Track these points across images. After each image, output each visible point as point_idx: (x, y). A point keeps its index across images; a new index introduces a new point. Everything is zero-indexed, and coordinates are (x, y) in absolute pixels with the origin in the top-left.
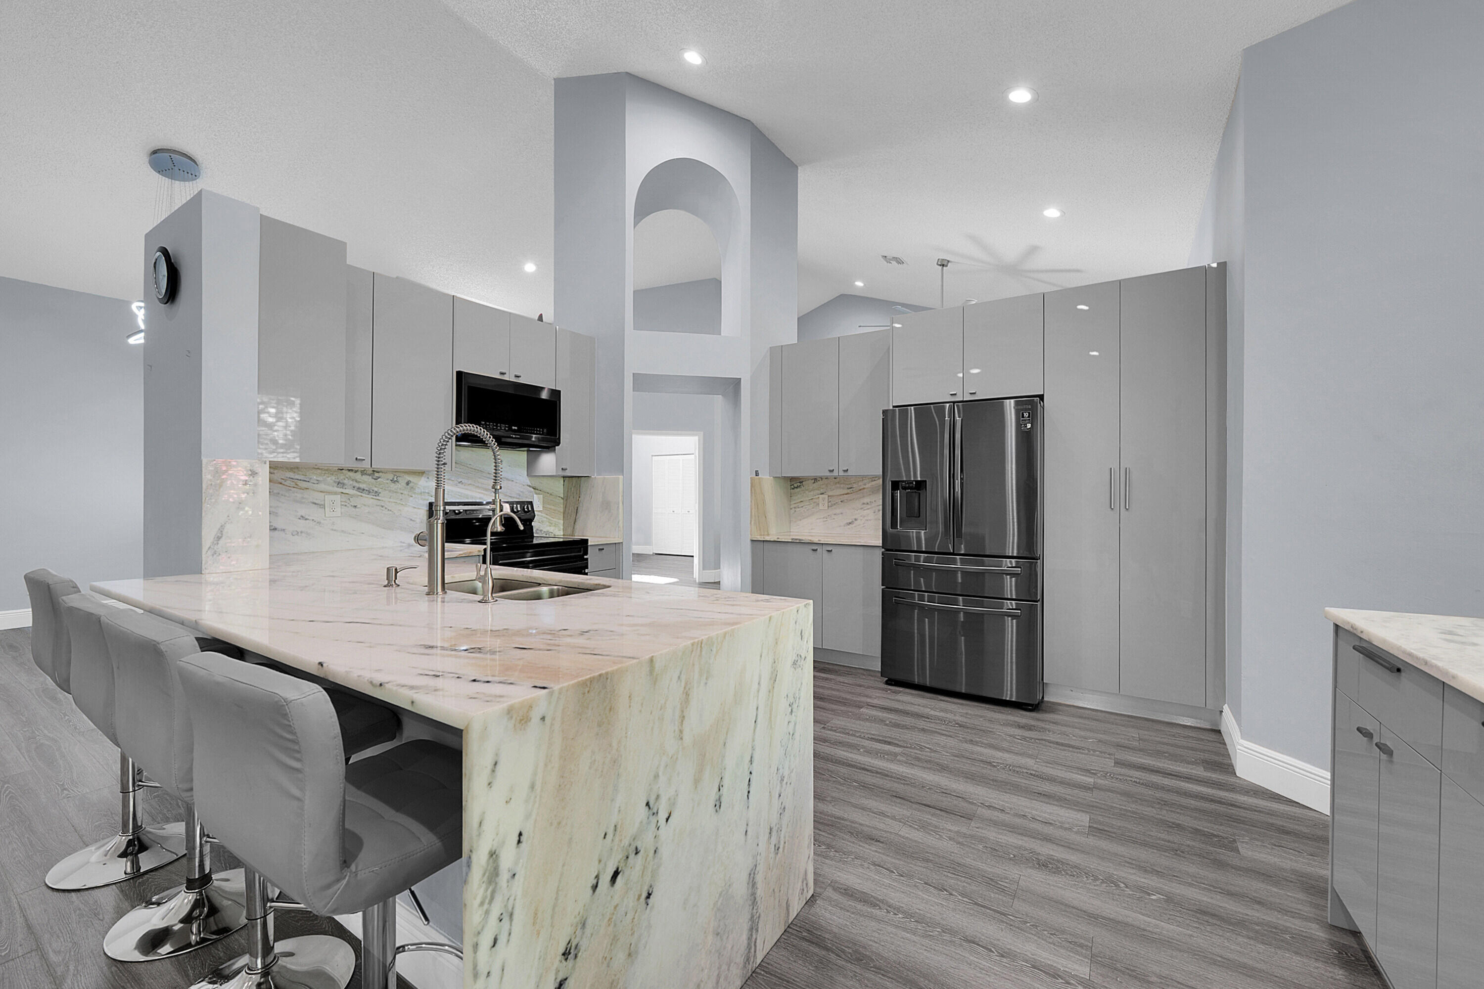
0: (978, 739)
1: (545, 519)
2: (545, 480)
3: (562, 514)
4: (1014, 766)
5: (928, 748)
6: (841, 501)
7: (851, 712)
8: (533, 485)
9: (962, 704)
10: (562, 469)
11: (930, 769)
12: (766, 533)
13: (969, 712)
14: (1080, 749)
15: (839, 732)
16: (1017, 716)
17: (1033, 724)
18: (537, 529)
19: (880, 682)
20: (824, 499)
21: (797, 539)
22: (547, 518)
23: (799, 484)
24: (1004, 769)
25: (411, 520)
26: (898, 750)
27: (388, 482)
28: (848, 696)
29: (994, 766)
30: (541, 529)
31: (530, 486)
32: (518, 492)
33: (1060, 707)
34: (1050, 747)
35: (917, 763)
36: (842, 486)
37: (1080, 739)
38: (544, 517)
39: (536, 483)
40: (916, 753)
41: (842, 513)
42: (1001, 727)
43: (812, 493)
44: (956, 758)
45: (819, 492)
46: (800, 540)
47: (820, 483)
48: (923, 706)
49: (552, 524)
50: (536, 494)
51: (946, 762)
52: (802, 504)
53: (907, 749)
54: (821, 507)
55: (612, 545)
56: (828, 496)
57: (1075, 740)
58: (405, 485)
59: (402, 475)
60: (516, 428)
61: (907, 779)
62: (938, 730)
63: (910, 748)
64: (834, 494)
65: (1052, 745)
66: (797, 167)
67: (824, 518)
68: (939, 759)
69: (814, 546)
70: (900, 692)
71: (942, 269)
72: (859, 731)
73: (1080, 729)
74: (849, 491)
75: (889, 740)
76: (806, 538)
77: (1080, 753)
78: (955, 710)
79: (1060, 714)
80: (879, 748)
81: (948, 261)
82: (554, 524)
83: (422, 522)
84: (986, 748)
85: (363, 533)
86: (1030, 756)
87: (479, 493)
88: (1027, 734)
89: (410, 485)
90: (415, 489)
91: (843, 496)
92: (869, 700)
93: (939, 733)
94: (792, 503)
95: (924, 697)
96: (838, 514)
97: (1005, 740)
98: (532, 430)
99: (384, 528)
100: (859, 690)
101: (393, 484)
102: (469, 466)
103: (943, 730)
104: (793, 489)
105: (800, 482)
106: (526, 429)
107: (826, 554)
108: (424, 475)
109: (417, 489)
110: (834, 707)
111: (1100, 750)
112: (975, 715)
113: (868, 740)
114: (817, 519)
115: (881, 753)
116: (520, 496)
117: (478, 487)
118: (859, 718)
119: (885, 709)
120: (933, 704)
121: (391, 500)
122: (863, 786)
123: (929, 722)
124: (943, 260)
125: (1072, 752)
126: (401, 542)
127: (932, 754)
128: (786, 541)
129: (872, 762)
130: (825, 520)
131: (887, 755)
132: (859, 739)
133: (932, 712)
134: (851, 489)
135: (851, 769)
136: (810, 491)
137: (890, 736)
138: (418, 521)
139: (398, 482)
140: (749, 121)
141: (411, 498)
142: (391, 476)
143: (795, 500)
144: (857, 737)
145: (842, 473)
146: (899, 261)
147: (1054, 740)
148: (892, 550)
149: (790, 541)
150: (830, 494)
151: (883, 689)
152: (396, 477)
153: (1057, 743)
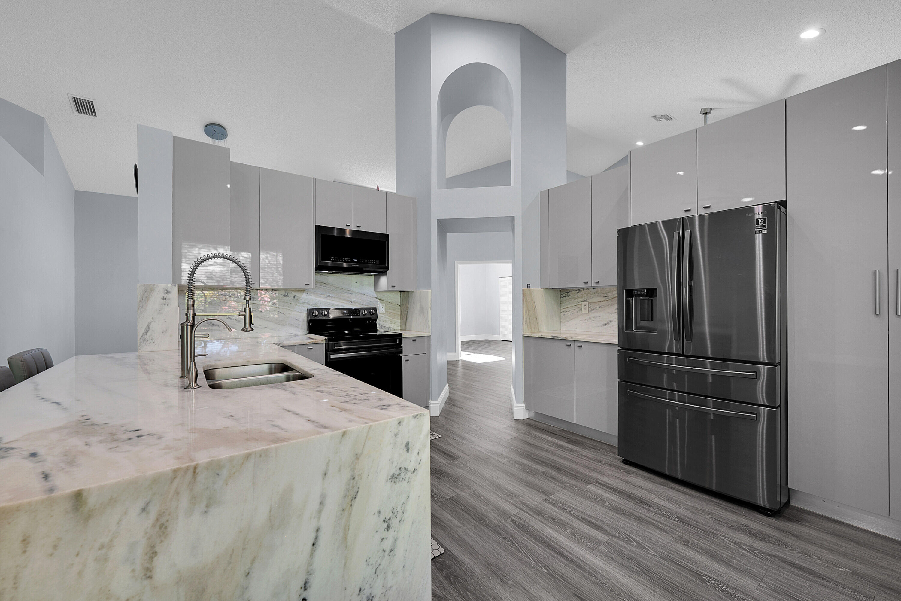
0: (696, 541)
1: (388, 319)
2: (384, 294)
3: (400, 316)
4: (728, 586)
5: (636, 542)
6: (599, 307)
7: (577, 487)
8: (379, 297)
9: (692, 496)
10: (392, 286)
11: (628, 568)
12: (537, 331)
13: (697, 506)
14: (823, 579)
15: (557, 507)
16: (751, 520)
17: (768, 532)
18: (382, 326)
19: (617, 460)
20: (585, 305)
21: (555, 337)
22: (389, 319)
23: (566, 294)
24: (715, 587)
25: (297, 319)
26: (603, 538)
27: (281, 296)
28: (582, 470)
29: (704, 581)
30: (384, 325)
31: (376, 298)
32: (368, 302)
33: (809, 517)
34: (783, 568)
35: (618, 558)
36: (599, 294)
37: (827, 565)
38: (387, 318)
39: (381, 295)
40: (621, 546)
41: (599, 316)
42: (727, 531)
43: (576, 301)
44: (663, 561)
45: (582, 300)
46: (557, 337)
47: (583, 292)
48: (650, 492)
49: (392, 322)
50: (381, 303)
51: (649, 564)
52: (569, 309)
53: (613, 538)
54: (583, 311)
55: (423, 337)
56: (589, 303)
57: (819, 565)
58: (293, 298)
59: (290, 292)
60: (356, 260)
61: (599, 577)
62: (654, 522)
63: (618, 538)
64: (593, 301)
65: (786, 566)
66: (566, 54)
67: (585, 320)
68: (643, 558)
69: (568, 343)
70: (633, 473)
71: (706, 117)
72: (576, 509)
73: (829, 550)
74: (605, 299)
75: (600, 524)
76: (562, 336)
77: (823, 585)
78: (681, 501)
79: (806, 526)
80: (586, 531)
81: (711, 109)
82: (394, 323)
83: (303, 321)
84: (701, 554)
85: (266, 328)
86: (753, 576)
87: (341, 302)
88: (758, 544)
89: (295, 298)
90: (299, 300)
91: (600, 303)
92: (600, 477)
93: (654, 526)
94: (561, 308)
95: (654, 482)
96: (597, 317)
97: (728, 547)
98: (367, 261)
99: (279, 324)
100: (596, 465)
101: (285, 298)
102: (334, 286)
103: (661, 523)
104: (562, 298)
105: (567, 293)
106: (363, 261)
107: (577, 348)
108: (305, 292)
109: (300, 301)
110: (565, 479)
111: (853, 587)
112: (703, 511)
113: (579, 520)
114: (580, 320)
115: (586, 538)
116: (369, 304)
117: (340, 299)
118: (583, 494)
119: (611, 488)
120: (660, 491)
121: (284, 307)
122: (551, 575)
123: (649, 510)
124: (705, 109)
125: (811, 581)
126: (290, 333)
127: (638, 550)
128: (547, 337)
129: (573, 547)
130: (586, 321)
131: (591, 542)
132: (571, 518)
133: (657, 500)
134: (607, 298)
135: (548, 550)
136: (575, 300)
137: (603, 519)
138: (301, 320)
139: (288, 296)
140: (519, 25)
141: (297, 306)
142: (283, 293)
143: (564, 306)
144: (571, 515)
145: (594, 285)
146: (668, 118)
147: (790, 559)
148: (627, 349)
149: (550, 337)
150: (590, 301)
151: (619, 468)
152: (287, 293)
153: (794, 565)
